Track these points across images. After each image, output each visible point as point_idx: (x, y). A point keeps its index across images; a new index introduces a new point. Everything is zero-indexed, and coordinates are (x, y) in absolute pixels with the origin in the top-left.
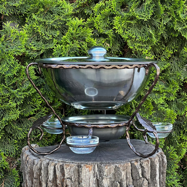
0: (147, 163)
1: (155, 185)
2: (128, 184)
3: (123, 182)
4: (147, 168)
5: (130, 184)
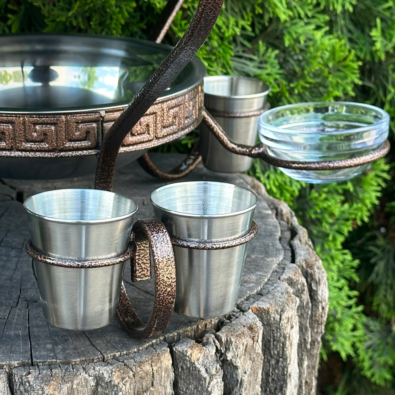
0: (250, 342)
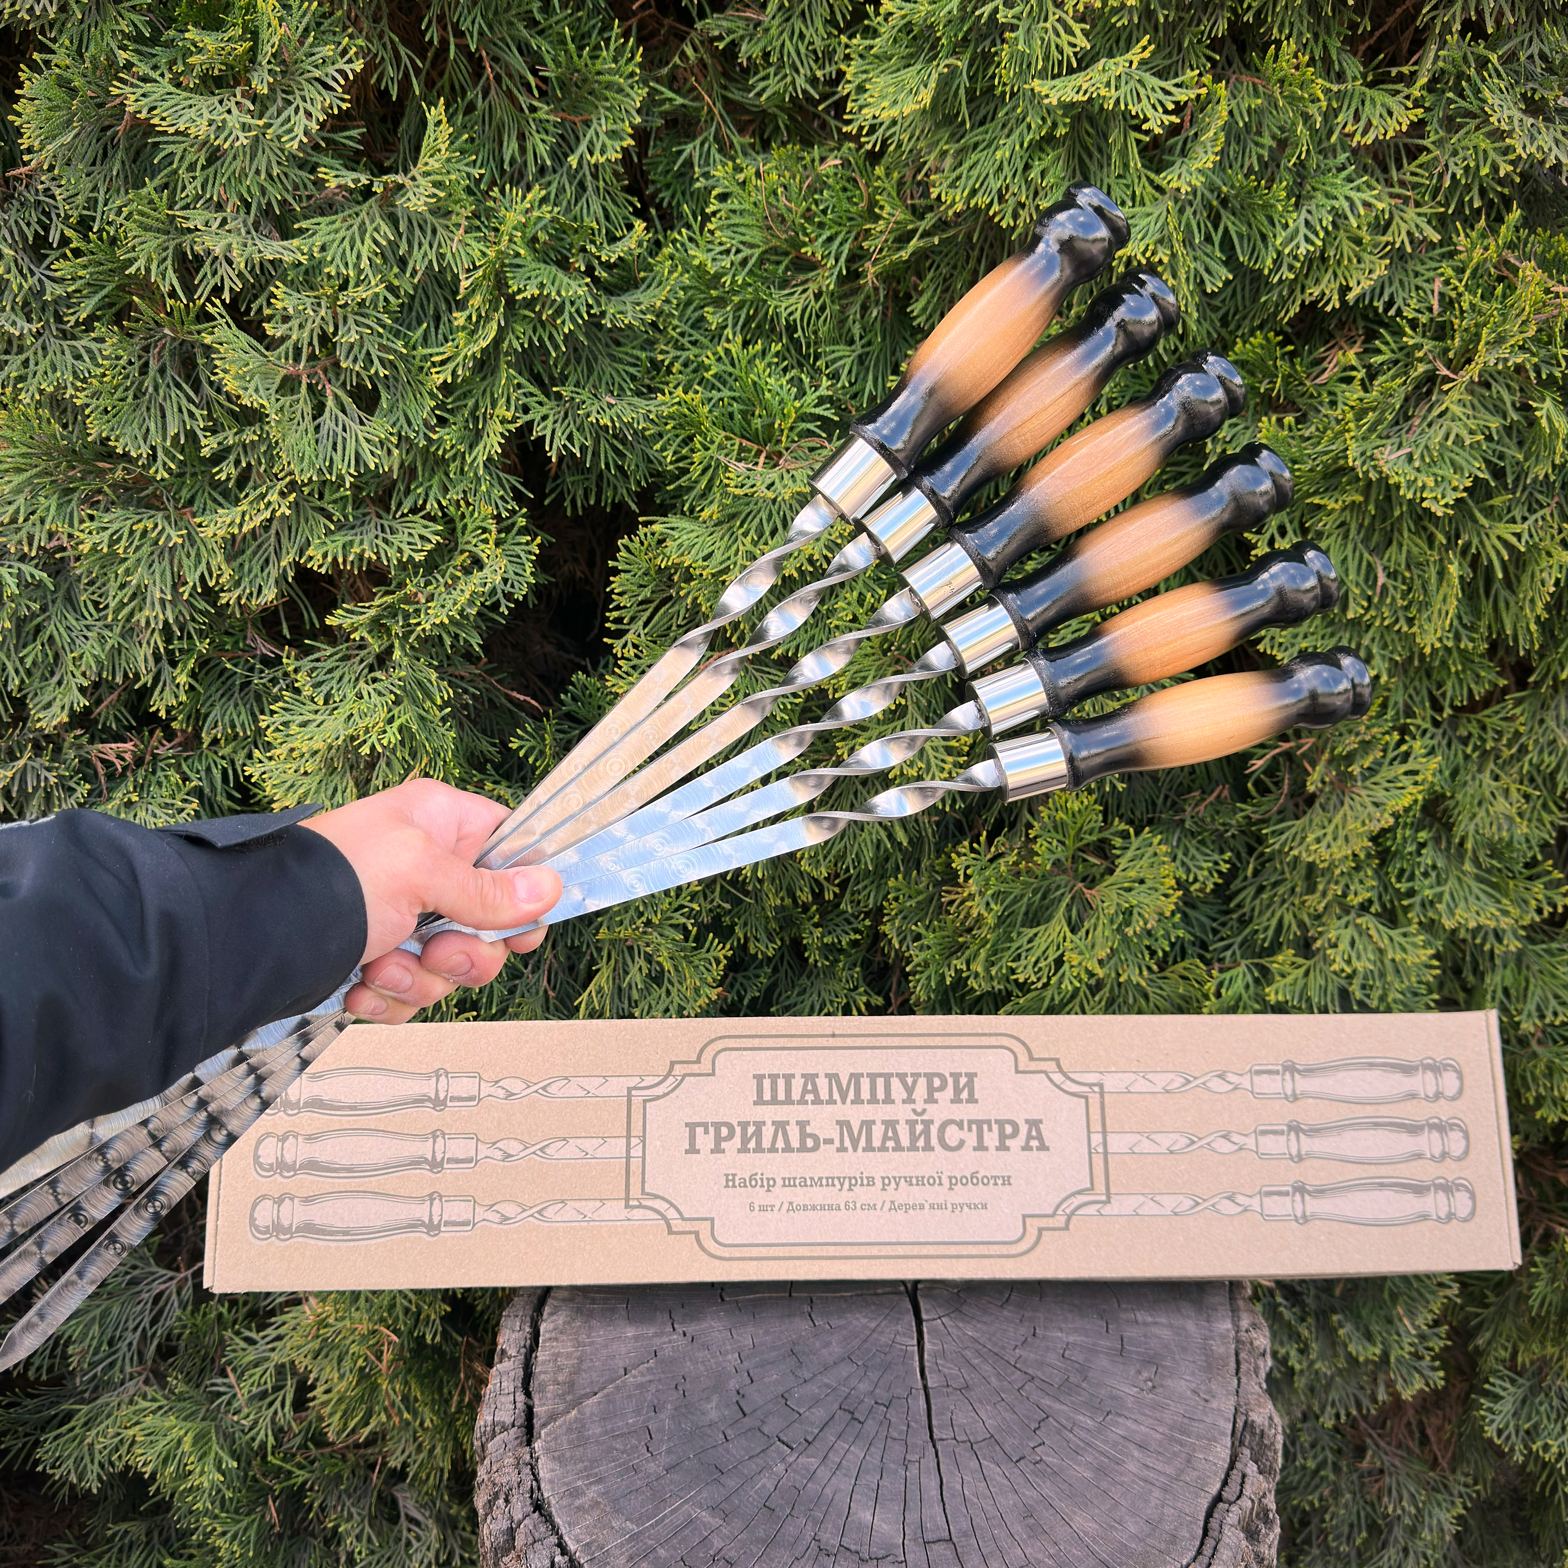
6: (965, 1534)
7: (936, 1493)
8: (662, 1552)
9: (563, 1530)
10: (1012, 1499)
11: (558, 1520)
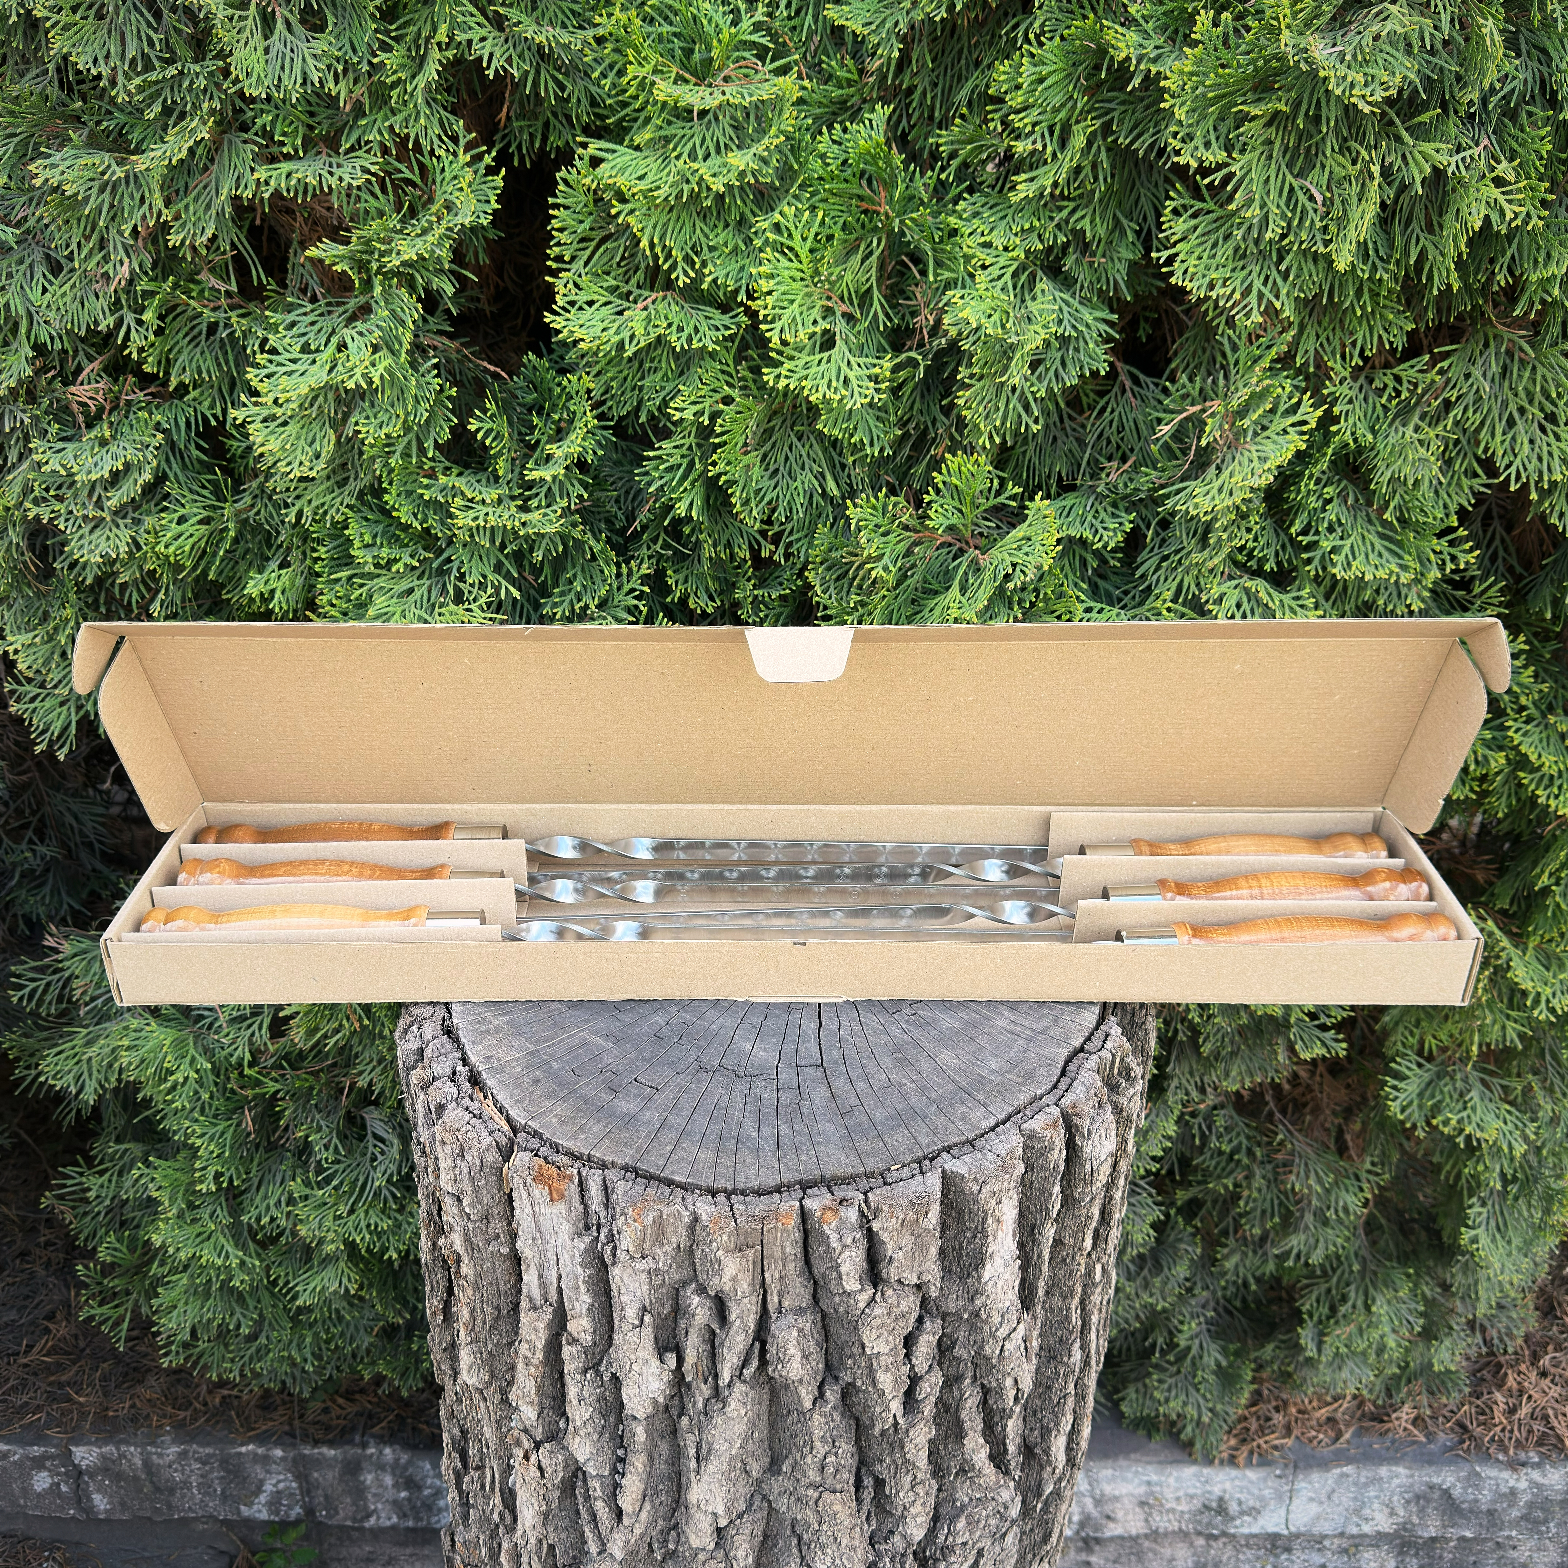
1: (978, 1302)
2: (772, 1307)
3: (731, 1305)
4: (907, 1240)
5: (786, 1303)
6: (836, 1062)
7: (813, 1032)
8: (555, 1065)
9: (468, 1047)
10: (883, 1039)
11: (463, 1040)
